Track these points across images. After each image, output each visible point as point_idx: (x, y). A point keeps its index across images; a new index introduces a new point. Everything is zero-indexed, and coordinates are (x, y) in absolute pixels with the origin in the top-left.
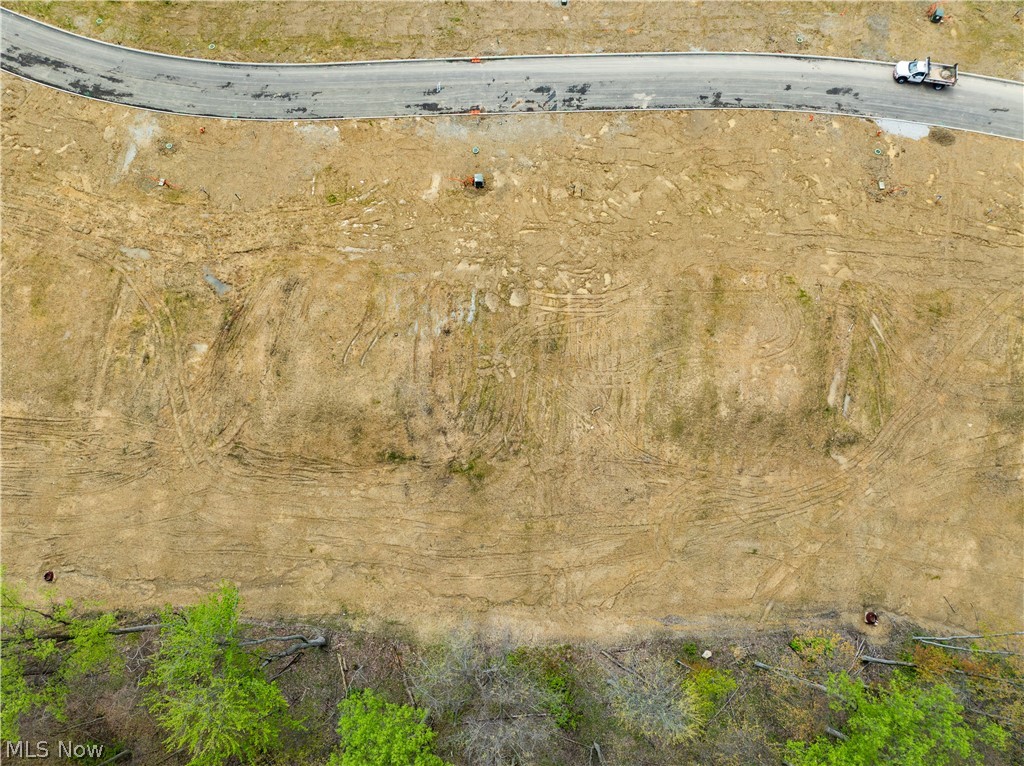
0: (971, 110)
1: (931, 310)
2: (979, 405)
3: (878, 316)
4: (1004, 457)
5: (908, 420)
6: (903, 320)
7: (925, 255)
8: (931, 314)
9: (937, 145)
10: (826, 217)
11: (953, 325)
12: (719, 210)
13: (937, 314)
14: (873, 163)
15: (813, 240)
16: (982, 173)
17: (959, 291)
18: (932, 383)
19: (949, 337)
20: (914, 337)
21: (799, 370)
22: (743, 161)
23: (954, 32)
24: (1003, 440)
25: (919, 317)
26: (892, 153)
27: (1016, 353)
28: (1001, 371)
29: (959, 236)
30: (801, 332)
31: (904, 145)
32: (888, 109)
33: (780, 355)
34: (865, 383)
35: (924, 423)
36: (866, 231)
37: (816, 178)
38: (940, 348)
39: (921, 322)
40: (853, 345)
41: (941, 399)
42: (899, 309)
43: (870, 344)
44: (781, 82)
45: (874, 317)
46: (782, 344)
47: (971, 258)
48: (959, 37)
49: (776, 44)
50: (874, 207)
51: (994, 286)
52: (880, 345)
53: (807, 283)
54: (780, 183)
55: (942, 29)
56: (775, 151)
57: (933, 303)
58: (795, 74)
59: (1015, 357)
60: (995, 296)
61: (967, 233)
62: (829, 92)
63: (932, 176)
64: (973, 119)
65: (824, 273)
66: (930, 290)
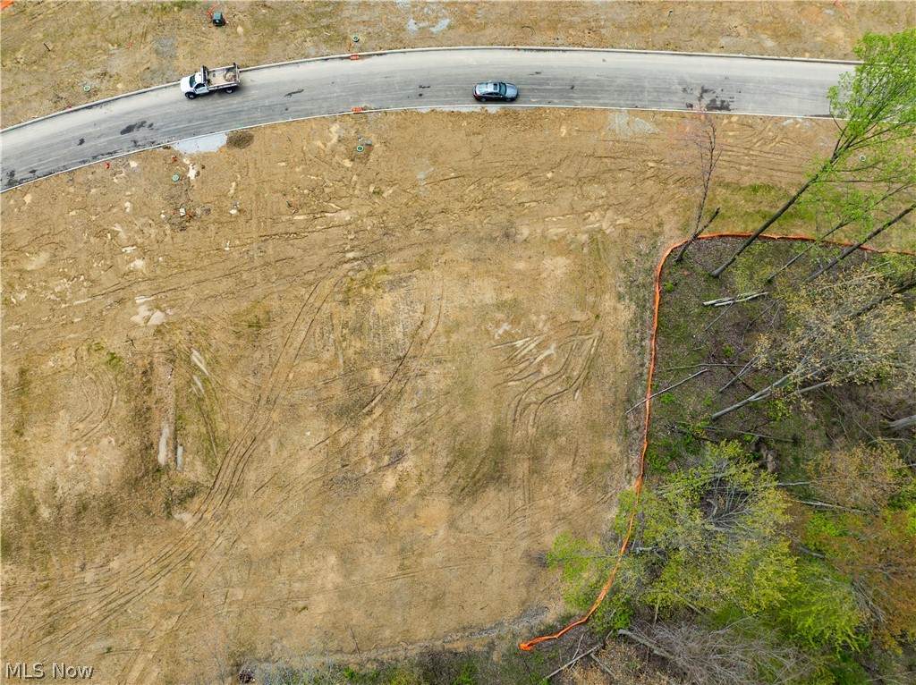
0: (267, 103)
1: (250, 326)
2: (315, 408)
3: (199, 351)
4: (348, 456)
5: (244, 450)
6: (223, 346)
7: (236, 270)
8: (251, 330)
9: (236, 150)
10: (132, 265)
11: (276, 334)
12: (23, 296)
13: (255, 328)
14: (174, 191)
15: (121, 294)
16: (284, 164)
17: (276, 296)
18: (263, 402)
19: (273, 348)
20: (236, 360)
21: (117, 441)
22: (42, 236)
23: (240, 29)
24: (345, 437)
25: (239, 338)
26: (192, 174)
27: (344, 340)
28: (332, 364)
29: (266, 238)
30: (115, 398)
31: (202, 161)
32: (184, 130)
33: (95, 431)
34: (194, 427)
35: (262, 447)
36: (173, 265)
37: (118, 228)
38: (266, 362)
39: (242, 342)
40: (177, 391)
41: (275, 416)
42: (217, 337)
43: (195, 384)
44: (74, 138)
45: (195, 352)
46: (95, 419)
47: (282, 256)
48: (246, 33)
49: (64, 101)
50: (180, 235)
51: (310, 277)
52: (205, 381)
53: (116, 344)
54: (81, 245)
55: (228, 30)
56: (73, 213)
57: (251, 317)
58: (87, 126)
59: (344, 344)
60: (313, 288)
61: (274, 233)
62: (123, 132)
63: (234, 184)
64: (270, 111)
65: (135, 325)
66: (245, 305)
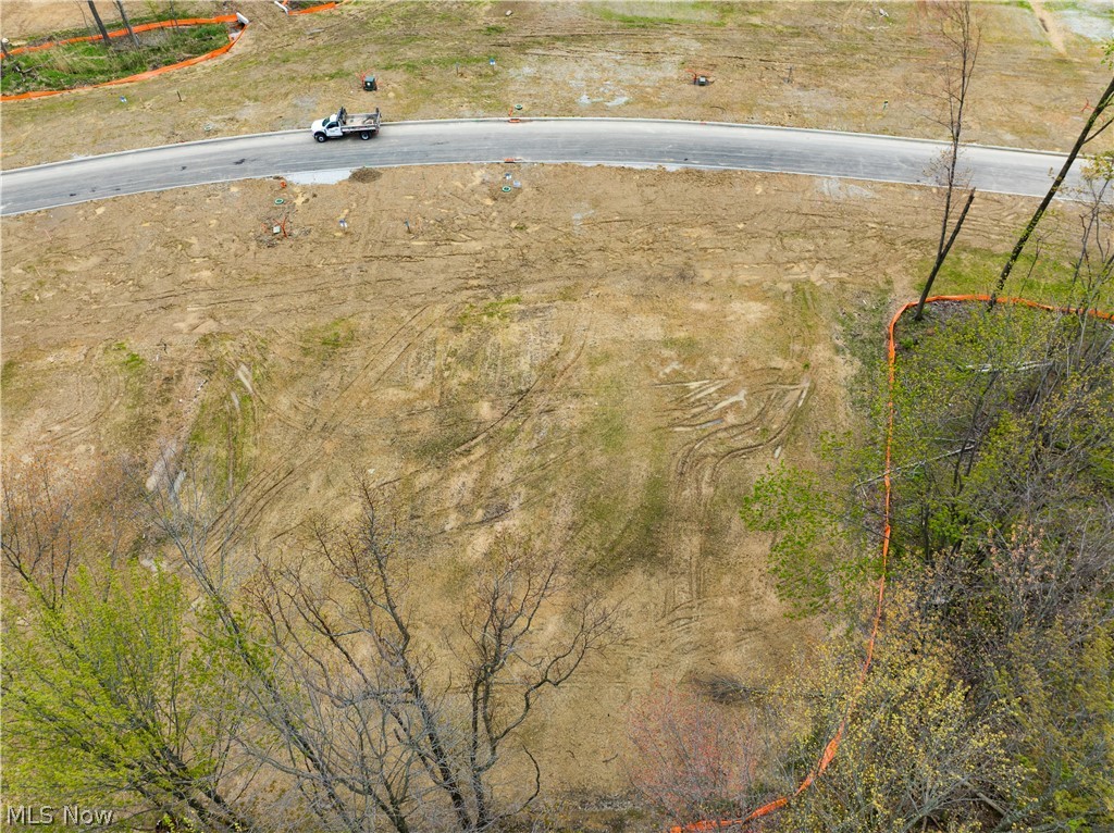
0: (405, 149)
1: (324, 343)
2: (388, 442)
3: (248, 366)
4: (423, 504)
5: (273, 483)
6: (282, 362)
7: (324, 286)
8: (325, 347)
9: (359, 185)
10: (196, 275)
11: (356, 354)
12: (50, 294)
13: (331, 347)
14: (273, 213)
15: (171, 300)
16: (411, 197)
17: (367, 315)
18: (316, 429)
19: (348, 369)
20: (294, 378)
22: (101, 242)
23: (391, 95)
24: (424, 479)
25: (306, 355)
26: (299, 201)
27: (449, 369)
28: (424, 394)
29: (370, 259)
31: (314, 192)
32: (305, 165)
33: (76, 434)
34: (214, 448)
35: (299, 483)
36: (247, 277)
37: (194, 240)
38: (334, 384)
39: (309, 360)
40: (203, 406)
41: (329, 447)
42: (278, 352)
43: (231, 401)
44: (176, 166)
45: (243, 367)
47: (387, 277)
48: (398, 96)
50: (264, 253)
51: (418, 300)
52: (245, 398)
53: (141, 345)
54: (142, 253)
55: (378, 94)
56: (147, 225)
57: (329, 335)
59: (446, 374)
60: (418, 310)
61: (382, 254)
62: (237, 163)
63: (346, 211)
64: (407, 156)
65: (178, 332)
66: (325, 320)
